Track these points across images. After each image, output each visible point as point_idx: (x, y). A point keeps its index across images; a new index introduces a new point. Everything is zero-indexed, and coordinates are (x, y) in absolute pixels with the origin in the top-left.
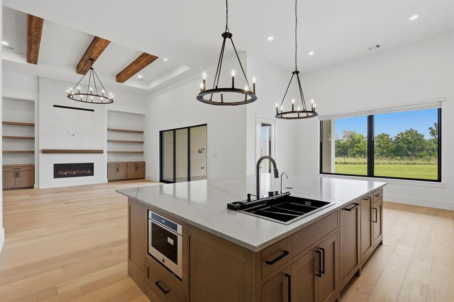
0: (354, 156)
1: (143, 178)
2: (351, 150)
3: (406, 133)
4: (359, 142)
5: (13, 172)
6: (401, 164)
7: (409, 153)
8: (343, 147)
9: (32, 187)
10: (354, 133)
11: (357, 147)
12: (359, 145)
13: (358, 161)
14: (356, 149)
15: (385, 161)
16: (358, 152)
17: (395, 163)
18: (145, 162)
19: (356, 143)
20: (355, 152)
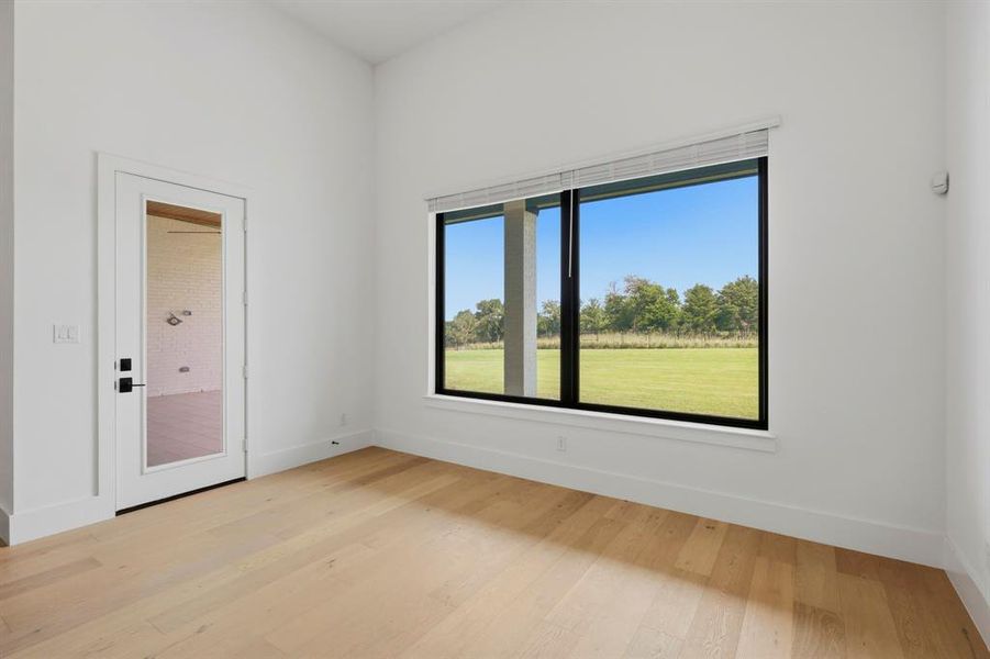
0: (643, 329)
2: (640, 317)
3: (738, 284)
4: (653, 302)
6: (726, 346)
7: (745, 324)
8: (624, 310)
10: (645, 283)
11: (650, 311)
12: (652, 307)
14: (648, 315)
15: (697, 340)
16: (652, 323)
17: (716, 346)
19: (647, 303)
20: (647, 323)
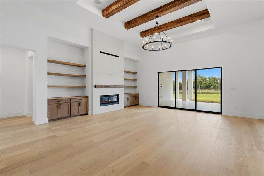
1: (138, 105)
5: (77, 103)
9: (87, 114)
13: (210, 92)
18: (139, 94)
